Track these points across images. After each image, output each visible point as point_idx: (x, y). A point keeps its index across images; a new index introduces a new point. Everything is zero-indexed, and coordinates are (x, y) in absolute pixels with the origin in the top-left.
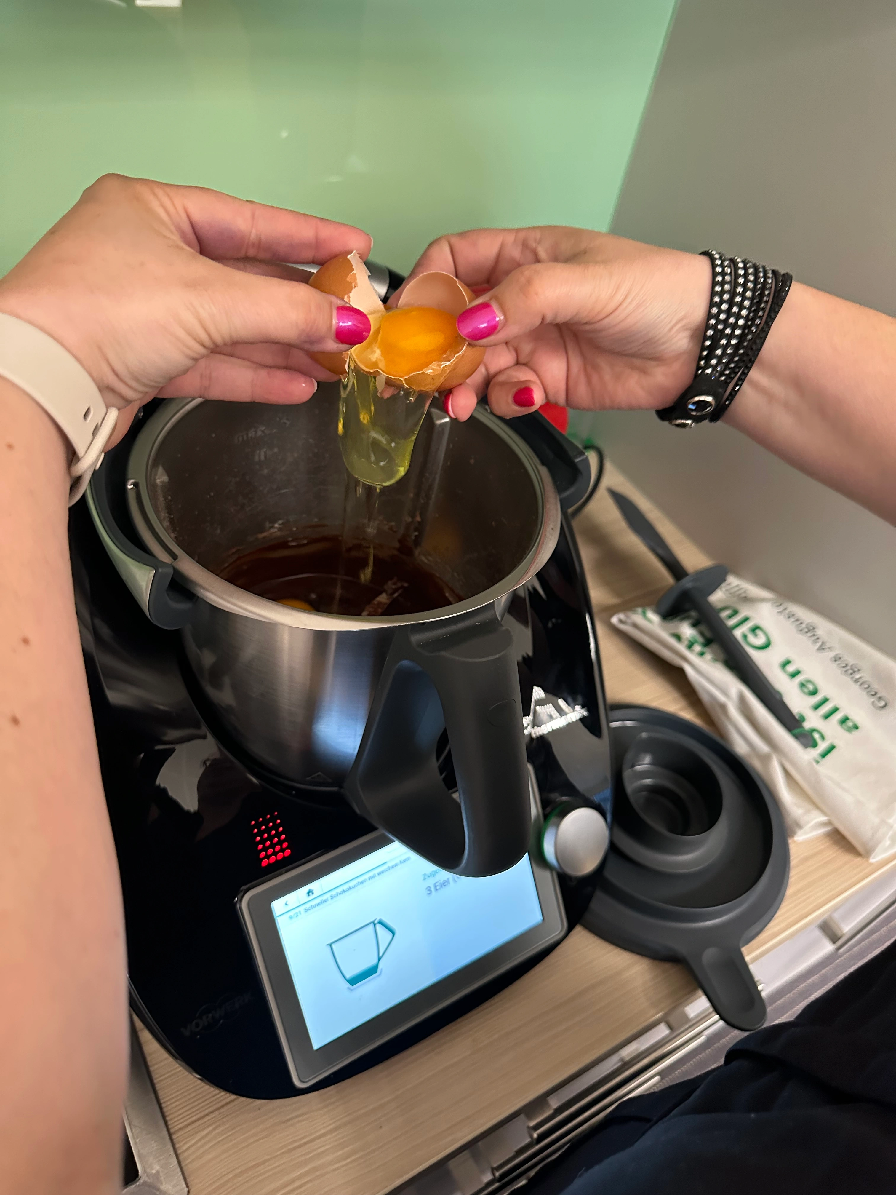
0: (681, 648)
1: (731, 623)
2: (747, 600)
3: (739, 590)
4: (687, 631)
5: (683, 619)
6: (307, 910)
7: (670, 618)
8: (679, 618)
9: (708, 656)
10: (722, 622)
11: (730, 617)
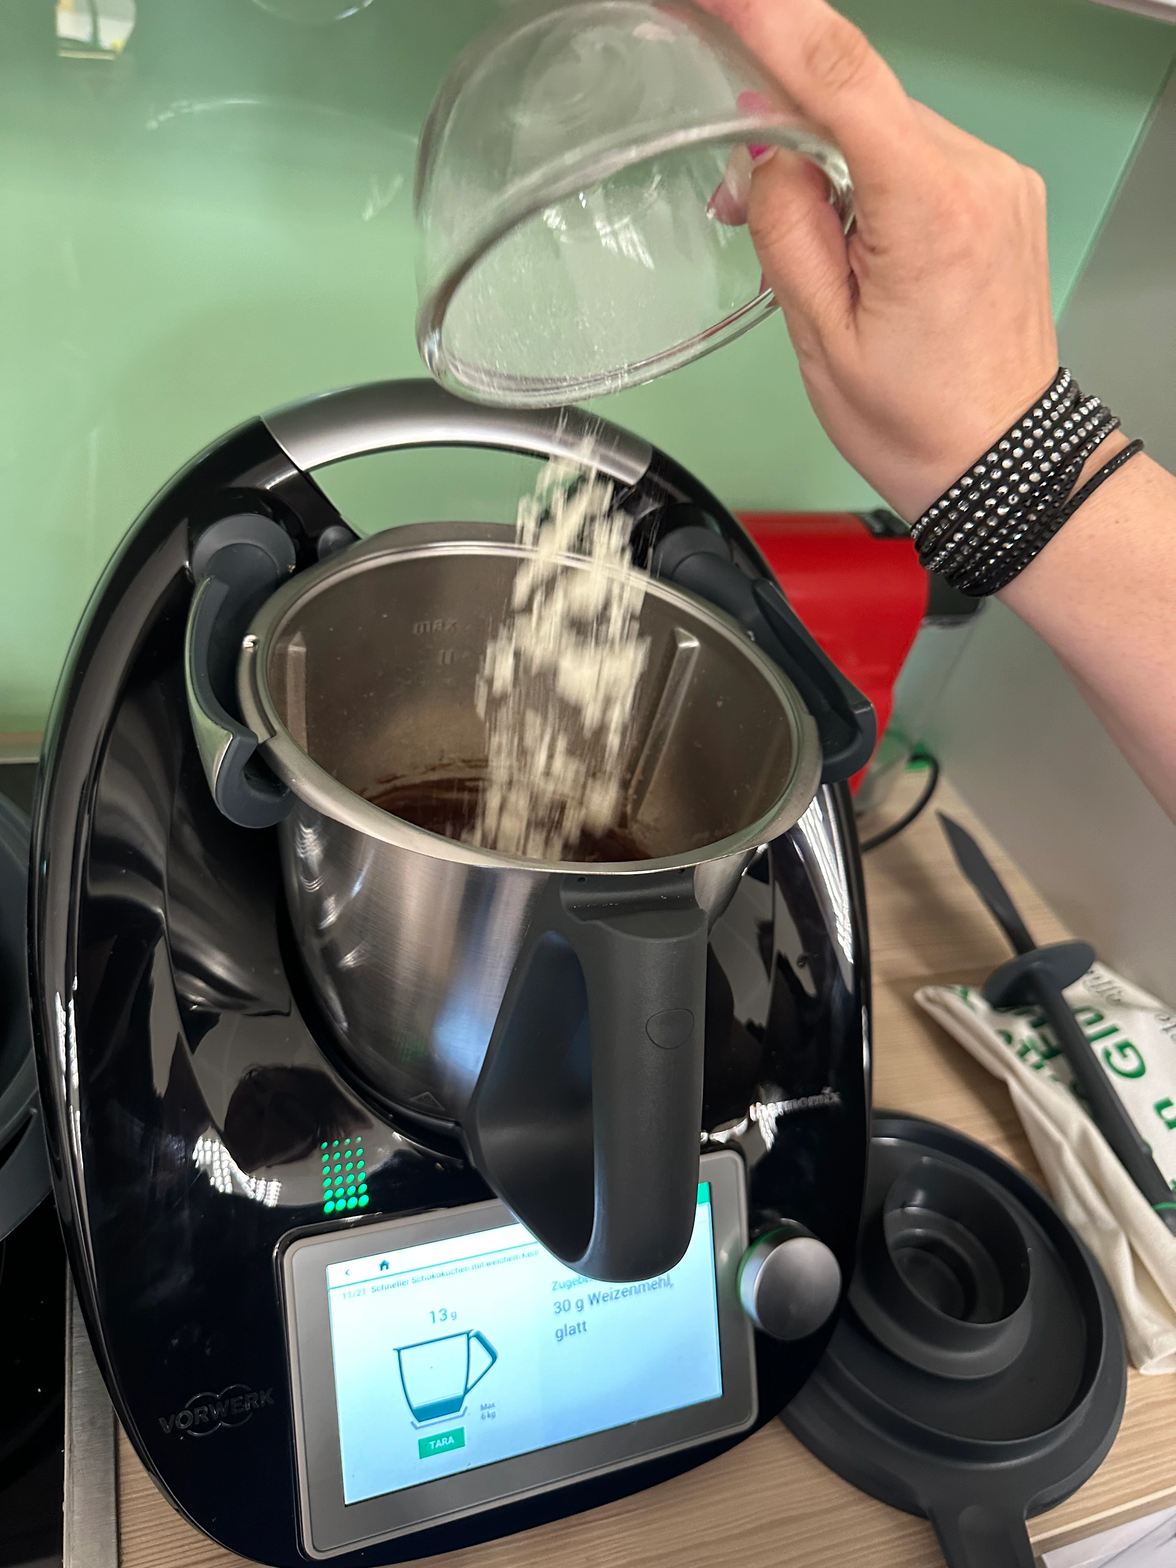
0: (1010, 1053)
1: (1090, 1031)
2: (1119, 1003)
3: (1109, 989)
4: (1023, 1030)
5: (1020, 1014)
6: (375, 1290)
7: (1003, 1009)
8: (1013, 1011)
9: (1047, 1072)
10: (1076, 1029)
11: (1090, 1023)
